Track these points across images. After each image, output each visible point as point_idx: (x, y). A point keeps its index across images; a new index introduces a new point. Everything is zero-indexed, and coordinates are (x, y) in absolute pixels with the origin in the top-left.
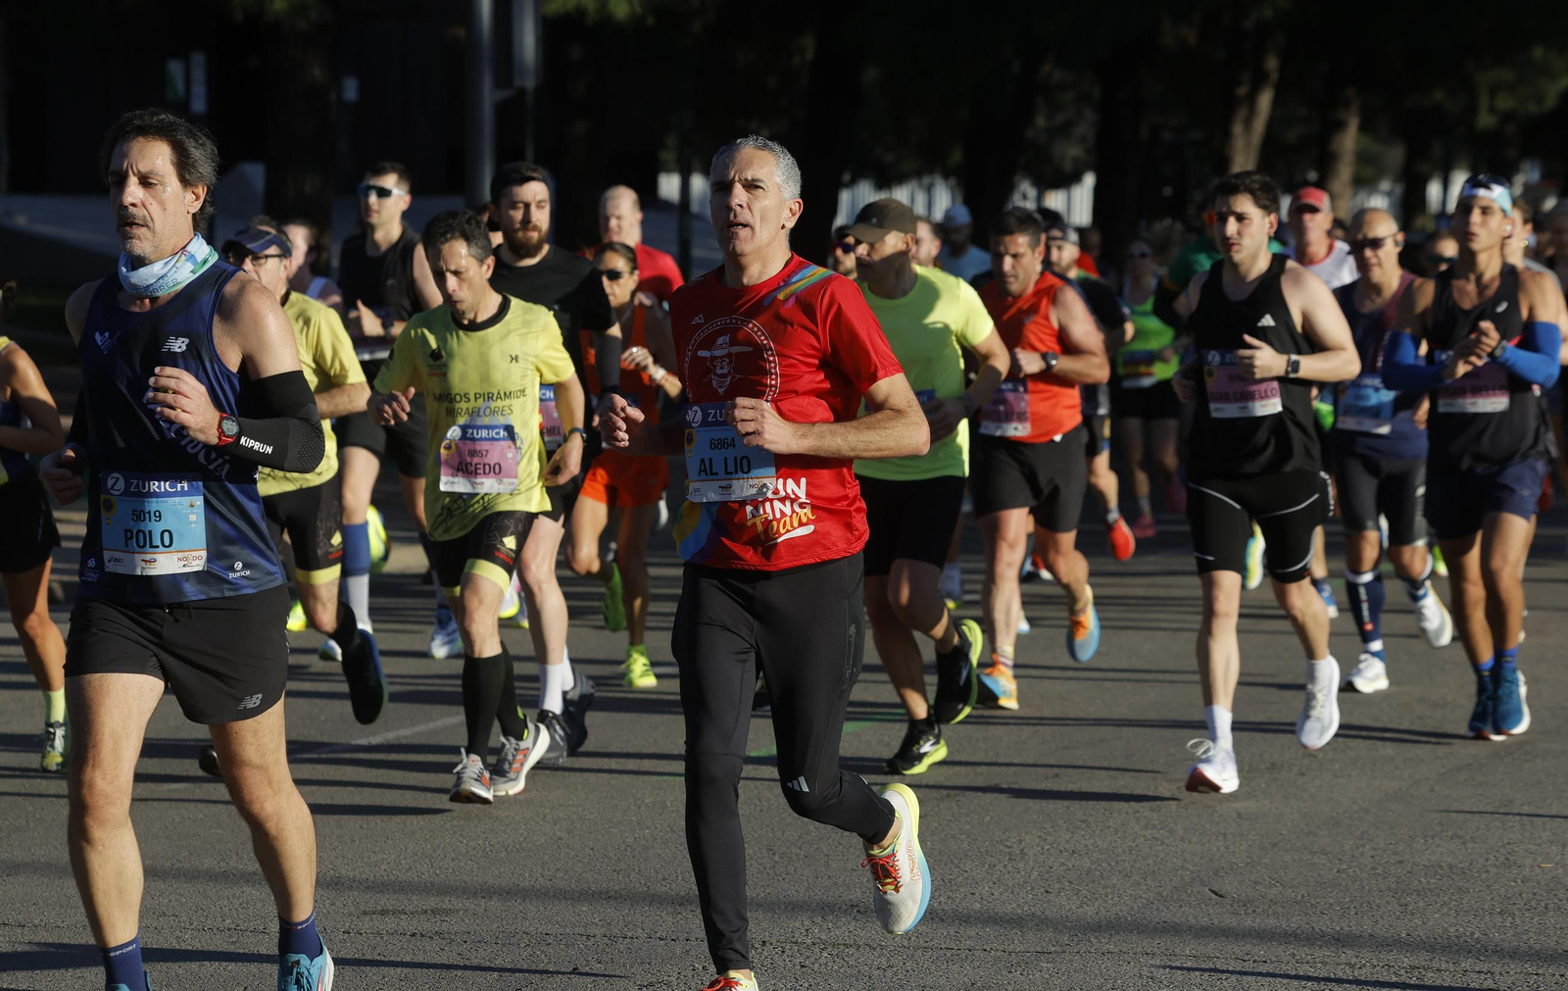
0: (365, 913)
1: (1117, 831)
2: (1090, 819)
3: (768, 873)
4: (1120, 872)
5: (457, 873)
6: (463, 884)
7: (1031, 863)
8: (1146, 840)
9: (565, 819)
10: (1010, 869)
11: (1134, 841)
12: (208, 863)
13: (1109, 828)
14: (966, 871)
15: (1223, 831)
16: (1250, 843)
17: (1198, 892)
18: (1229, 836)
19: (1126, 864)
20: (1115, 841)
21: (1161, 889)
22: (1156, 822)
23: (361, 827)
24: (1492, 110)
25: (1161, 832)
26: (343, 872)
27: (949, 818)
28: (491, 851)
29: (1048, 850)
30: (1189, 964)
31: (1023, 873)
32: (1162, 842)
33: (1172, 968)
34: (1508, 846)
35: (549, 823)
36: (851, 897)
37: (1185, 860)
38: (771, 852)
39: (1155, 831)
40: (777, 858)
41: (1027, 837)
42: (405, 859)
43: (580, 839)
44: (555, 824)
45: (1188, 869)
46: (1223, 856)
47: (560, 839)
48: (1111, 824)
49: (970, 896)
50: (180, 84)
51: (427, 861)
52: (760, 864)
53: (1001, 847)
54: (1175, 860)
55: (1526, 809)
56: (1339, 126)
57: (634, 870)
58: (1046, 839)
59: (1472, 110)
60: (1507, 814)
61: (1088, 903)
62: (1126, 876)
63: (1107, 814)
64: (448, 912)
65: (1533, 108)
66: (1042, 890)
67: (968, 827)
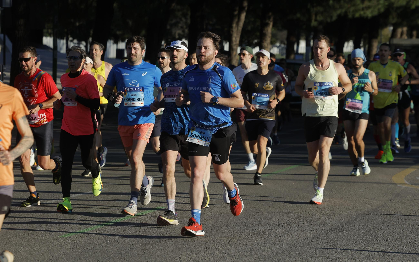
2: (202, 250)
9: (28, 250)
15: (246, 255)
20: (211, 258)
24: (316, 20)
27: (156, 250)
29: (190, 260)
34: (338, 259)
35: (23, 251)
39: (224, 254)
43: (34, 257)
44: (25, 252)
47: (27, 257)
53: (174, 260)
55: (342, 248)
56: (267, 25)
59: (310, 20)
60: (337, 249)
63: (207, 249)
65: (329, 20)
67: (162, 253)
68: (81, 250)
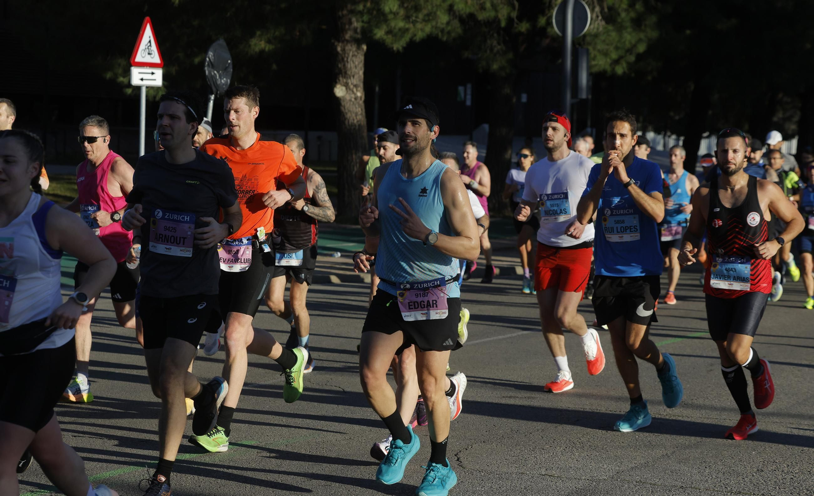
0: (504, 397)
11: (790, 382)
23: (505, 366)
30: (806, 428)
33: (799, 429)
50: (462, 95)
64: (533, 398)
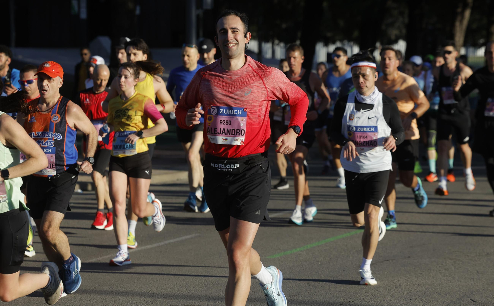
1: (433, 277)
3: (309, 292)
4: (437, 292)
5: (196, 292)
6: (199, 296)
7: (404, 289)
8: (445, 281)
10: (396, 291)
12: (106, 288)
13: (430, 276)
14: (380, 292)
15: (472, 278)
16: (483, 282)
17: (466, 300)
18: (475, 280)
19: (439, 290)
20: (433, 281)
21: (452, 299)
22: (447, 274)
25: (450, 278)
26: (155, 292)
28: (207, 284)
29: (409, 284)
31: (401, 293)
32: (451, 282)
36: (340, 301)
37: (460, 288)
38: (309, 285)
40: (311, 287)
41: (401, 279)
42: (176, 287)
45: (461, 292)
46: (473, 287)
48: (431, 275)
49: (383, 301)
51: (184, 288)
52: (306, 289)
53: (392, 283)
54: (456, 288)
57: (260, 291)
58: (408, 280)
61: (426, 304)
62: (439, 294)
63: (429, 271)
66: (409, 299)
67: (379, 275)
68: (290, 272)
